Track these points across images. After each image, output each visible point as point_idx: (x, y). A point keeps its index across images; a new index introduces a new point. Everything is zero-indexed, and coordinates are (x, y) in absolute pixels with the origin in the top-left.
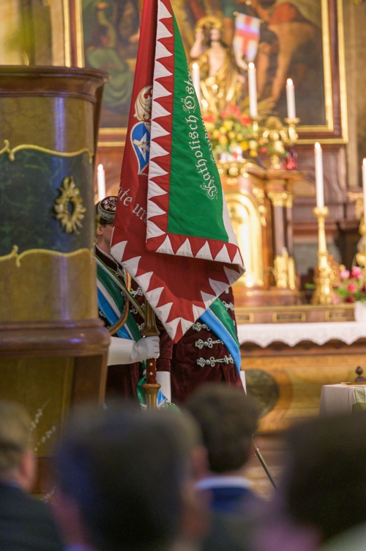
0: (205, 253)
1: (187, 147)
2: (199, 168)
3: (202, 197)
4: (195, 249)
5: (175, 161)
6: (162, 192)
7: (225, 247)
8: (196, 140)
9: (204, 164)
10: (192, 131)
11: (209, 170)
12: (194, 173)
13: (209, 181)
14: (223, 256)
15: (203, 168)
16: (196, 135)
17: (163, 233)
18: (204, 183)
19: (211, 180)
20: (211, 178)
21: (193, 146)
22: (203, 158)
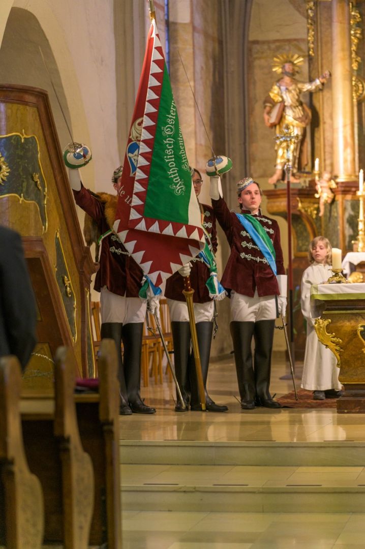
0: (169, 231)
1: (163, 160)
2: (171, 174)
3: (171, 194)
4: (162, 228)
5: (154, 169)
6: (142, 189)
7: (184, 227)
8: (171, 155)
9: (176, 171)
10: (168, 149)
11: (179, 176)
12: (167, 177)
13: (178, 182)
14: (182, 233)
15: (174, 174)
16: (171, 151)
17: (141, 216)
18: (173, 184)
19: (180, 182)
20: (180, 181)
21: (167, 159)
22: (175, 167)
